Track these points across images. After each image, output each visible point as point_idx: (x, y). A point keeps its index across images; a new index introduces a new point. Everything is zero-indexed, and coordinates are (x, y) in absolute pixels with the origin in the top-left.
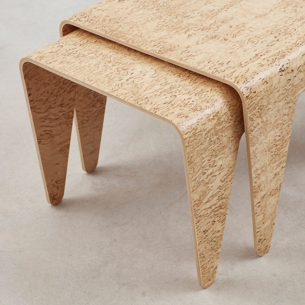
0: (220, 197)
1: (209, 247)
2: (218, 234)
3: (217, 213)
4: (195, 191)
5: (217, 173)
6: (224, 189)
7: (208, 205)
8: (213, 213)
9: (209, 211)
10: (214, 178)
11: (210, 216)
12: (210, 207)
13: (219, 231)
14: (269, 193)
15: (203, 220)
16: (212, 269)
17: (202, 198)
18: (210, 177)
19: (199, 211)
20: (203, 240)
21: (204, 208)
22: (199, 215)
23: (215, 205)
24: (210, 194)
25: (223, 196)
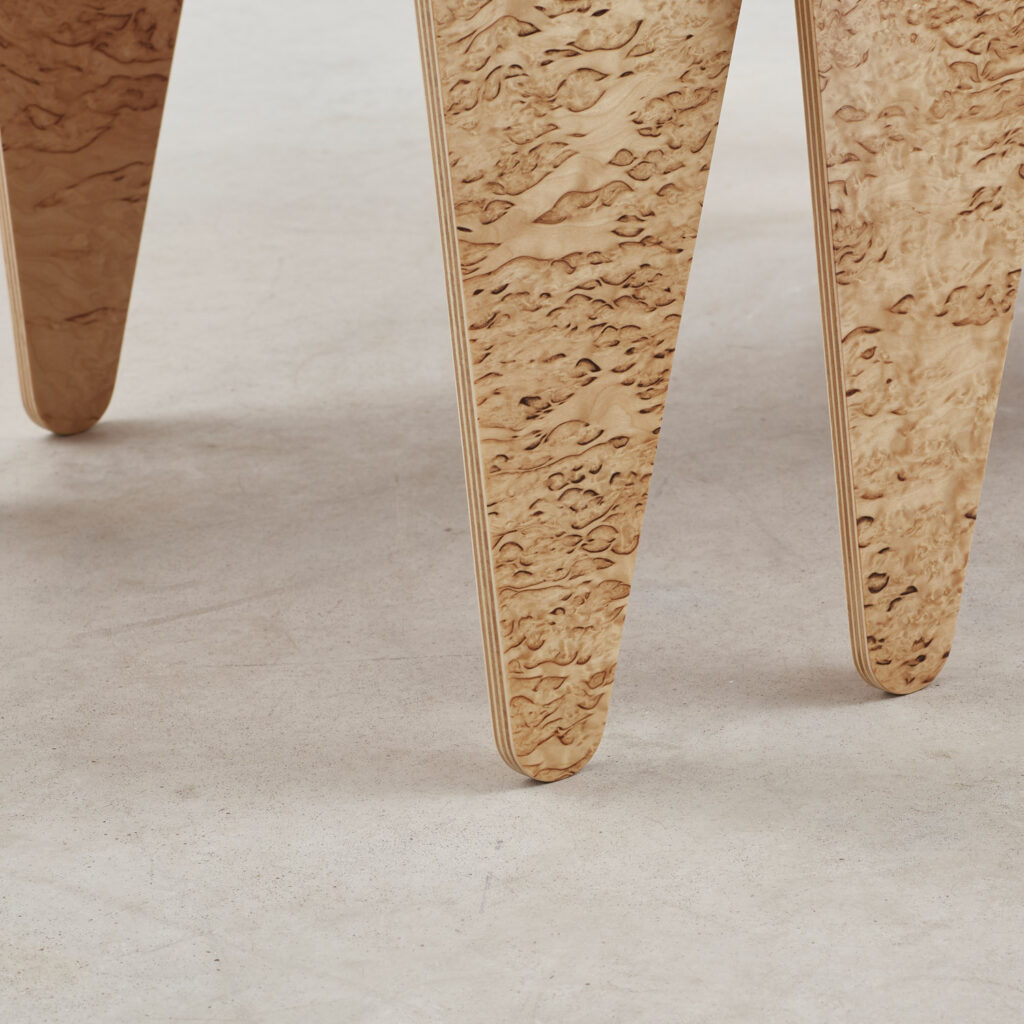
0: (630, 227)
1: (557, 516)
2: (618, 461)
3: (607, 316)
4: (468, 117)
5: (611, 62)
6: (657, 182)
7: (553, 242)
8: (584, 307)
9: (560, 283)
10: (593, 88)
11: (564, 317)
12: (567, 262)
13: (620, 442)
14: (933, 297)
15: (517, 326)
16: (575, 674)
17: (512, 180)
18: (561, 66)
19: (496, 257)
20: (519, 458)
21: (524, 244)
22: (496, 281)
23: (596, 258)
24: (567, 177)
25: (651, 228)
